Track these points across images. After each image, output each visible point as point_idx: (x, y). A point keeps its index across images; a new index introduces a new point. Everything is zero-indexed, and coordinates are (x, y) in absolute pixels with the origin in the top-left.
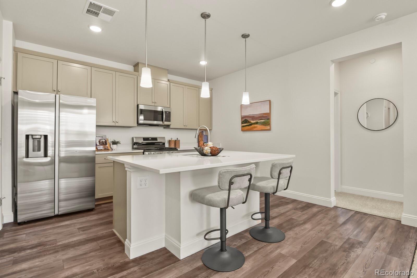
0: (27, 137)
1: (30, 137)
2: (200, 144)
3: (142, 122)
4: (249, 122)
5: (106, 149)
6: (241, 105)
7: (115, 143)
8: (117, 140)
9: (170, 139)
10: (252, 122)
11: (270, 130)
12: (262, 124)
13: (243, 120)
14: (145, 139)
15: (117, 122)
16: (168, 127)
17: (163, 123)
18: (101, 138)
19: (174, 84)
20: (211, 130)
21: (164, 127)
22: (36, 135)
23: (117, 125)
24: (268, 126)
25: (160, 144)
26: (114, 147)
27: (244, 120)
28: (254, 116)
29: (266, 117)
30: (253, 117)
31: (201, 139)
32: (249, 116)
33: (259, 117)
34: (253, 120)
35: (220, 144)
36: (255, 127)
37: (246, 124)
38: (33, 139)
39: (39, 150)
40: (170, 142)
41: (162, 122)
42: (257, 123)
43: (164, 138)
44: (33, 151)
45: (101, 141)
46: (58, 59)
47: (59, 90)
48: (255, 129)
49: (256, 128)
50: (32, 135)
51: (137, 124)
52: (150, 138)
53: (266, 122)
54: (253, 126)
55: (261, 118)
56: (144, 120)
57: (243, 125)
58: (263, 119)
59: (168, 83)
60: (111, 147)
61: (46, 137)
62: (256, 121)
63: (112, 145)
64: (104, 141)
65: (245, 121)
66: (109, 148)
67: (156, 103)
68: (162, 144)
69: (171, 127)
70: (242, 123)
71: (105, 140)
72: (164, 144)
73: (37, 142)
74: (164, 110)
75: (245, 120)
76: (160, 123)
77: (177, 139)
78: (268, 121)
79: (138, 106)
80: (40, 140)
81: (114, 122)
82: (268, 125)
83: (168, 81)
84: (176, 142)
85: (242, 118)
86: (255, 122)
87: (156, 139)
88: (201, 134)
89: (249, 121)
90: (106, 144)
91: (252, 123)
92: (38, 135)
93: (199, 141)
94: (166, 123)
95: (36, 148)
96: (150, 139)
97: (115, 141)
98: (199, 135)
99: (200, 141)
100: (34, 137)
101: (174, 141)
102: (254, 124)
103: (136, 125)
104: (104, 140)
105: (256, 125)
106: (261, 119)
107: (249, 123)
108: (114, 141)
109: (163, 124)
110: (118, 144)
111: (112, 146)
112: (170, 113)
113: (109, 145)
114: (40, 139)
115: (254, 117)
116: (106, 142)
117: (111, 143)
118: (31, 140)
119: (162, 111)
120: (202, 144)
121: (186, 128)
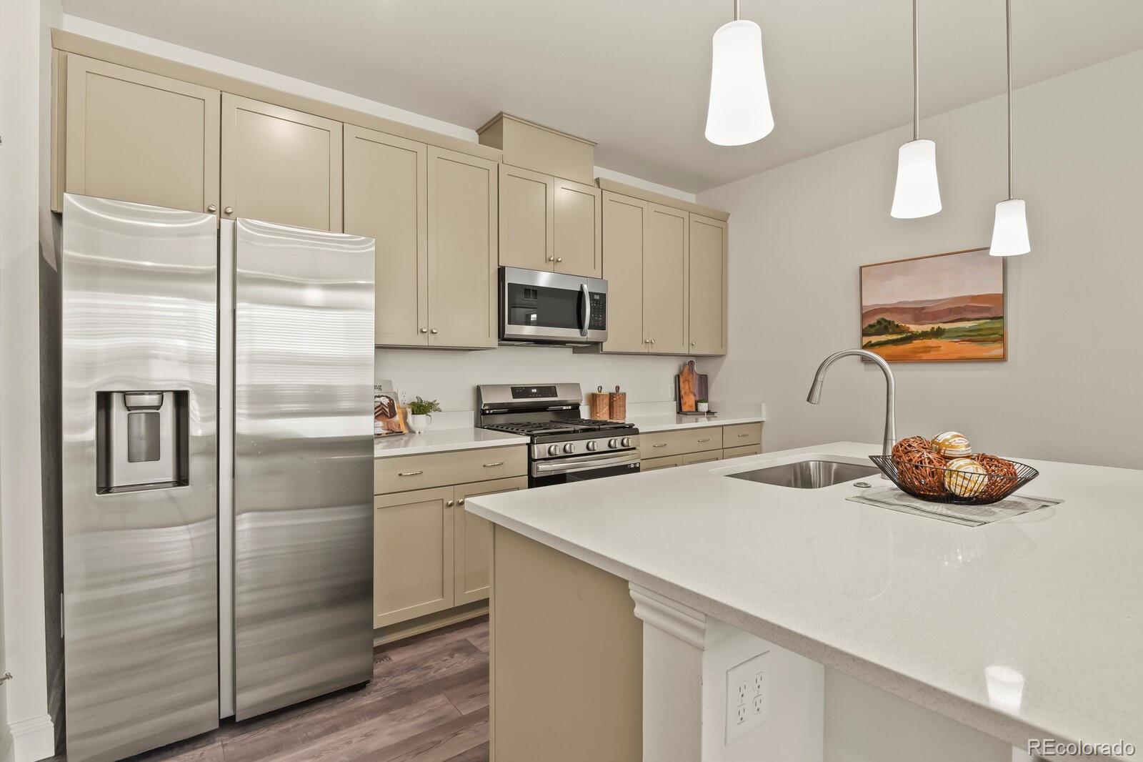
0: (104, 400)
1: (116, 402)
2: (685, 404)
4: (897, 329)
5: (394, 432)
6: (861, 268)
7: (420, 408)
8: (427, 398)
9: (596, 391)
10: (914, 328)
11: (1003, 359)
12: (964, 336)
13: (872, 323)
14: (518, 391)
15: (433, 333)
16: (594, 347)
17: (582, 334)
18: (378, 392)
19: (615, 197)
20: (724, 355)
21: (574, 348)
22: (142, 393)
23: (433, 342)
24: (998, 345)
25: (564, 408)
26: (419, 422)
27: (873, 321)
28: (923, 308)
29: (988, 309)
30: (919, 313)
31: (687, 387)
32: (899, 308)
33: (950, 311)
34: (917, 320)
35: (763, 405)
36: (927, 350)
37: (883, 338)
38: (129, 409)
39: (154, 454)
40: (593, 399)
41: (578, 330)
42: (938, 333)
43: (576, 386)
44: (130, 459)
45: (376, 404)
46: (225, 87)
47: (229, 210)
48: (925, 356)
49: (932, 353)
50: (125, 394)
51: (499, 337)
52: (534, 388)
53: (987, 329)
54: (917, 343)
55: (961, 313)
57: (866, 340)
58: (968, 320)
59: (597, 192)
60: (406, 424)
61: (181, 399)
62: (936, 326)
63: (410, 416)
64: (385, 401)
65: (878, 327)
66: (403, 428)
67: (558, 261)
68: (570, 407)
69: (606, 347)
70: (865, 333)
71: (387, 400)
72: (576, 407)
73: (146, 419)
74: (585, 286)
75: (879, 322)
76: (573, 333)
77: (618, 388)
78: (997, 324)
79: (501, 272)
80: (159, 414)
81: (422, 332)
82: (995, 341)
83: (596, 186)
84: (615, 399)
85: (864, 316)
86: (927, 328)
87: (550, 390)
88: (686, 369)
89: (897, 326)
90: (393, 414)
91: (912, 332)
92: (151, 392)
93: (682, 393)
94: (591, 335)
95: (142, 445)
96: (535, 391)
97: (422, 401)
98: (679, 376)
99: (685, 393)
100: (133, 400)
101: (606, 395)
102: (924, 335)
103: (494, 341)
104: (387, 397)
105: (932, 342)
106: (959, 317)
107: (900, 333)
108: (416, 401)
109: (583, 339)
110: (432, 413)
111: (413, 422)
112: (603, 296)
113: (401, 417)
114: (158, 407)
115: (925, 311)
116: (391, 406)
117: (409, 411)
118: (118, 414)
119: (579, 289)
120: (691, 406)
121: (651, 351)
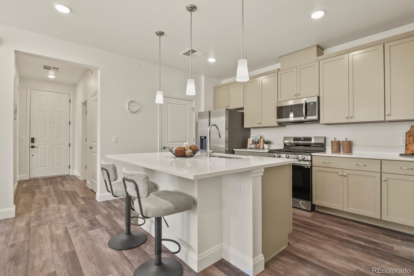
3: (293, 120)
5: (258, 148)
7: (266, 143)
9: (333, 140)
14: (295, 139)
15: (260, 123)
17: (305, 118)
18: (255, 138)
19: (326, 60)
23: (260, 126)
26: (266, 146)
43: (325, 137)
45: (254, 141)
52: (302, 138)
56: (294, 117)
59: (317, 63)
64: (257, 140)
66: (261, 147)
67: (298, 95)
71: (258, 140)
72: (323, 146)
74: (305, 101)
76: (301, 118)
81: (257, 123)
83: (317, 60)
87: (310, 139)
93: (407, 142)
94: (310, 118)
98: (407, 132)
99: (409, 143)
103: (277, 124)
109: (306, 120)
112: (315, 103)
